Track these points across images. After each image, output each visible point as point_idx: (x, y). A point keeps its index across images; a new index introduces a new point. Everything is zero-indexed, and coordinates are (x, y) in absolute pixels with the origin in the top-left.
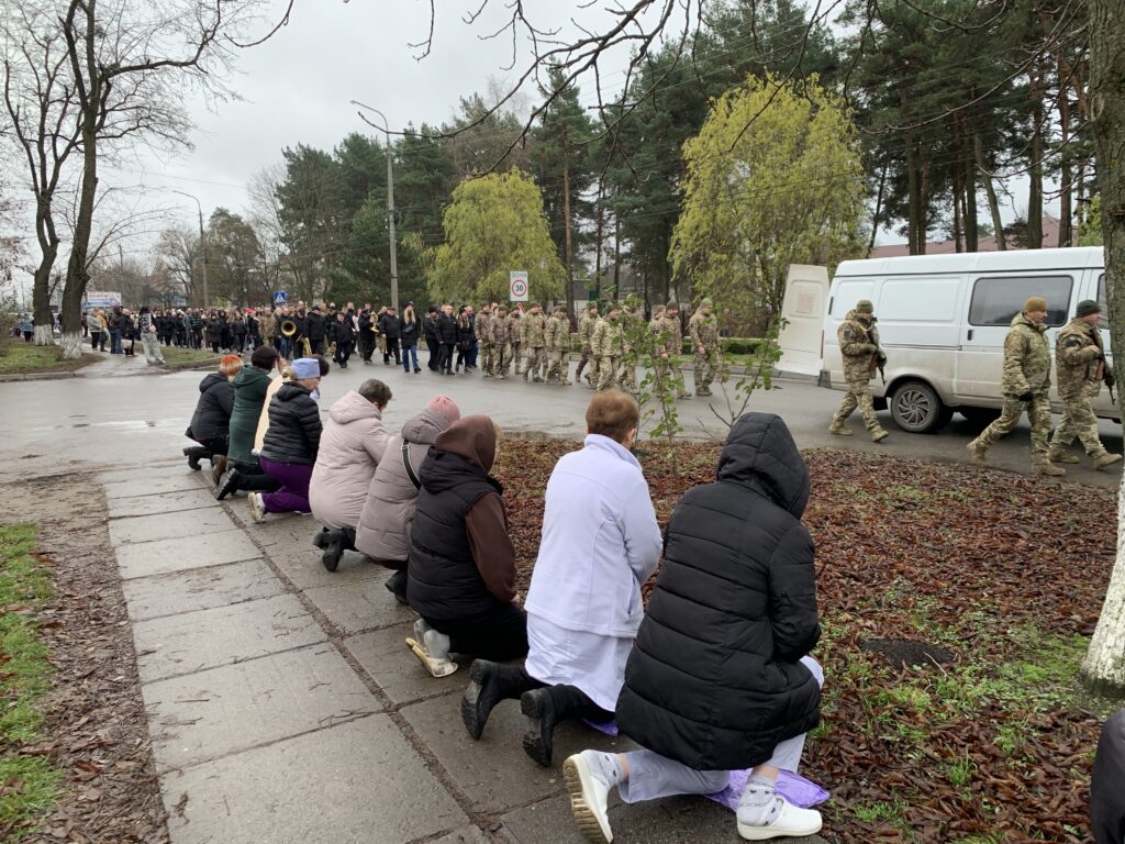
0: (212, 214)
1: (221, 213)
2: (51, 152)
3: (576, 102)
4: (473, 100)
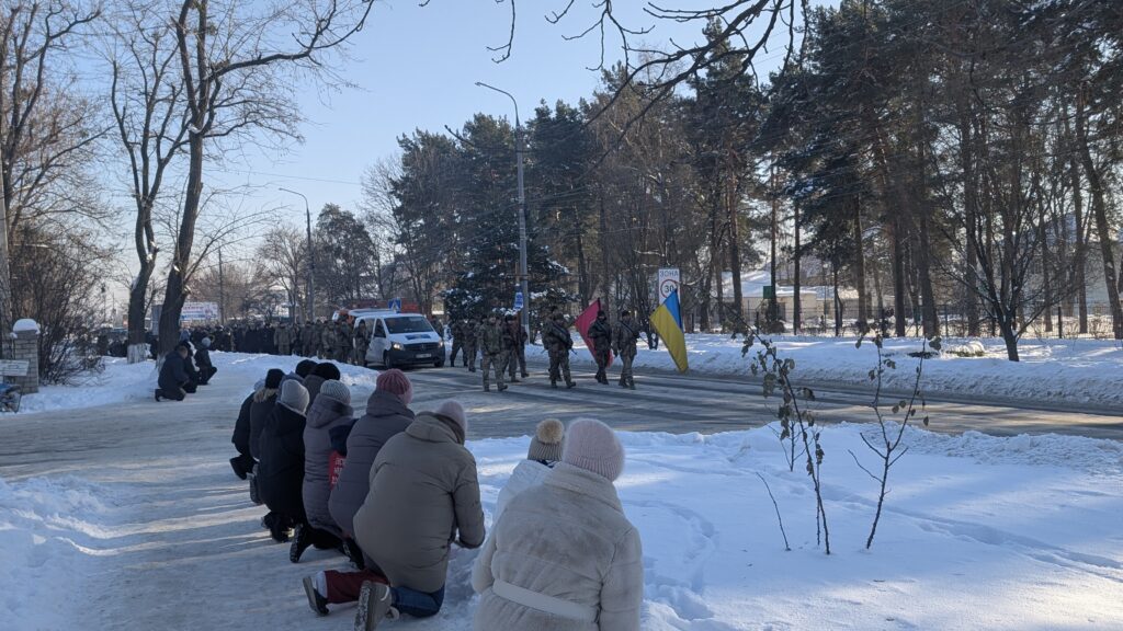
0: (320, 212)
1: (330, 210)
2: (155, 154)
4: (616, 70)
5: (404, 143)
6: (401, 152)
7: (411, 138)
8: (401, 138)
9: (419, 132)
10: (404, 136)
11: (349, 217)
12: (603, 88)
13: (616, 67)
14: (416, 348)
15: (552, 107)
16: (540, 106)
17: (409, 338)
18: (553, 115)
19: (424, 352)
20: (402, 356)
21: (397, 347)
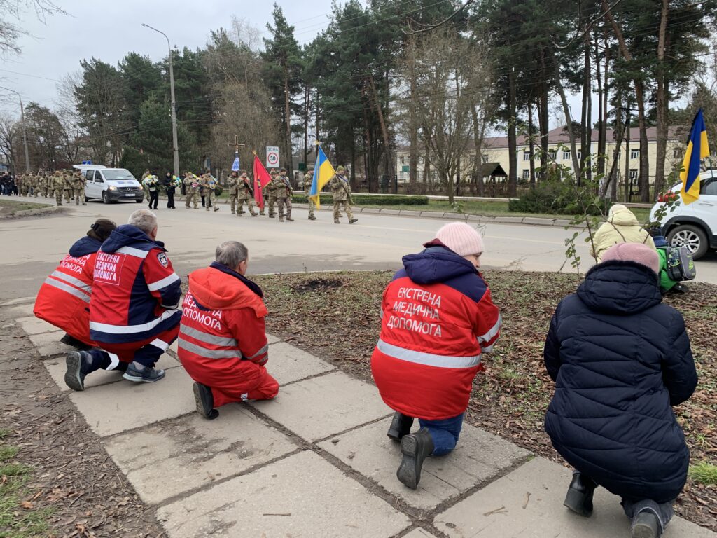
0: (28, 105)
1: (34, 106)
3: (292, 36)
4: (219, 33)
5: (85, 65)
6: (83, 70)
7: (89, 63)
8: (83, 62)
9: (94, 60)
10: (84, 60)
11: (47, 111)
12: (212, 42)
14: (124, 190)
15: (181, 50)
17: (120, 183)
18: (182, 55)
19: (129, 192)
20: (116, 195)
21: (112, 188)
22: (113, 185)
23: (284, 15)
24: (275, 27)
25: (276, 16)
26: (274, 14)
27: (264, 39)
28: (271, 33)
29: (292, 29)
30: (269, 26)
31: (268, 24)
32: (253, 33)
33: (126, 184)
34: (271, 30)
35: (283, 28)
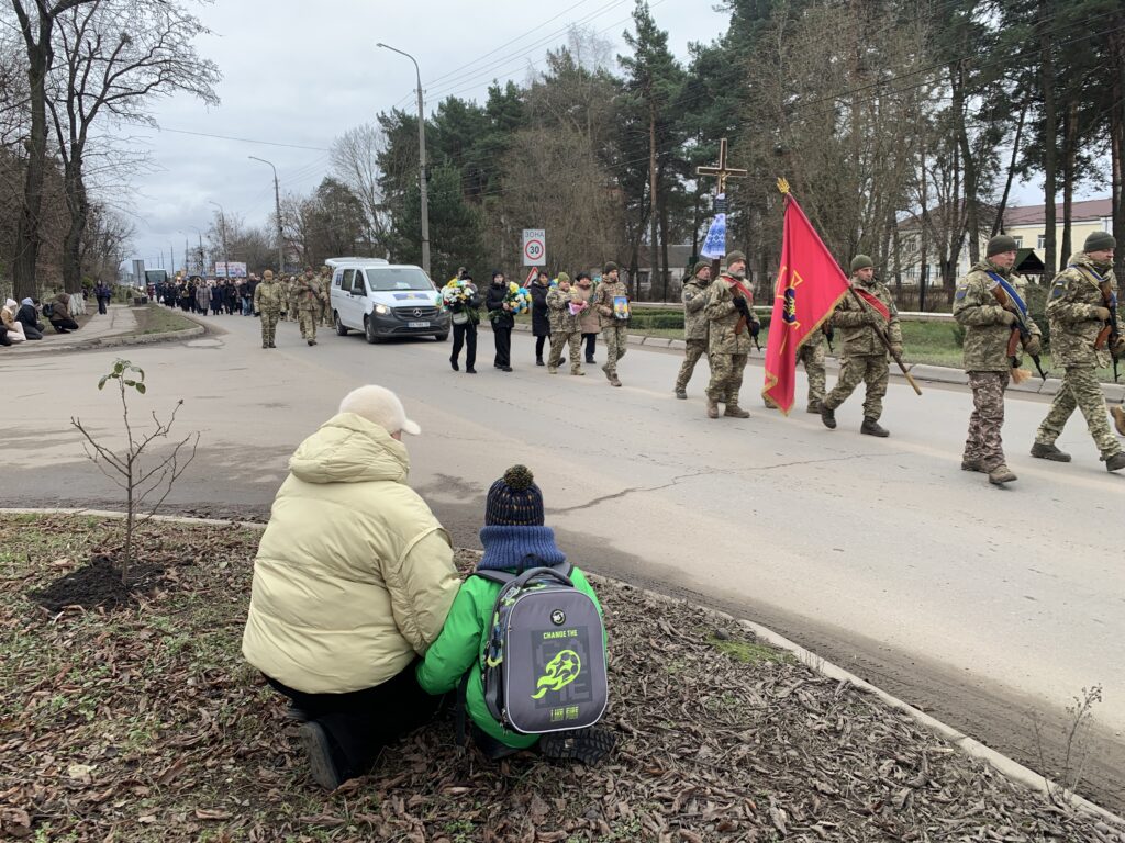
3: (664, 49)
4: (561, 54)
5: (383, 120)
6: (383, 128)
7: (388, 115)
9: (395, 111)
10: (383, 113)
11: (346, 189)
12: (546, 68)
13: (561, 51)
14: (406, 312)
15: (503, 86)
16: (493, 86)
17: (398, 297)
18: (504, 93)
19: (416, 319)
20: (388, 325)
21: (381, 310)
22: (383, 301)
23: (652, 15)
24: (636, 36)
25: (639, 17)
26: (635, 15)
27: (619, 56)
28: (630, 47)
29: (663, 37)
30: (627, 36)
31: (625, 33)
32: (602, 47)
33: (412, 301)
34: (630, 40)
35: (650, 37)
